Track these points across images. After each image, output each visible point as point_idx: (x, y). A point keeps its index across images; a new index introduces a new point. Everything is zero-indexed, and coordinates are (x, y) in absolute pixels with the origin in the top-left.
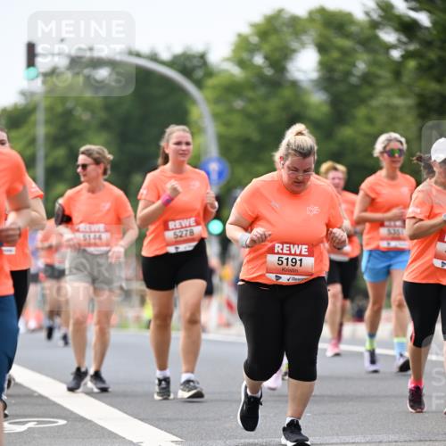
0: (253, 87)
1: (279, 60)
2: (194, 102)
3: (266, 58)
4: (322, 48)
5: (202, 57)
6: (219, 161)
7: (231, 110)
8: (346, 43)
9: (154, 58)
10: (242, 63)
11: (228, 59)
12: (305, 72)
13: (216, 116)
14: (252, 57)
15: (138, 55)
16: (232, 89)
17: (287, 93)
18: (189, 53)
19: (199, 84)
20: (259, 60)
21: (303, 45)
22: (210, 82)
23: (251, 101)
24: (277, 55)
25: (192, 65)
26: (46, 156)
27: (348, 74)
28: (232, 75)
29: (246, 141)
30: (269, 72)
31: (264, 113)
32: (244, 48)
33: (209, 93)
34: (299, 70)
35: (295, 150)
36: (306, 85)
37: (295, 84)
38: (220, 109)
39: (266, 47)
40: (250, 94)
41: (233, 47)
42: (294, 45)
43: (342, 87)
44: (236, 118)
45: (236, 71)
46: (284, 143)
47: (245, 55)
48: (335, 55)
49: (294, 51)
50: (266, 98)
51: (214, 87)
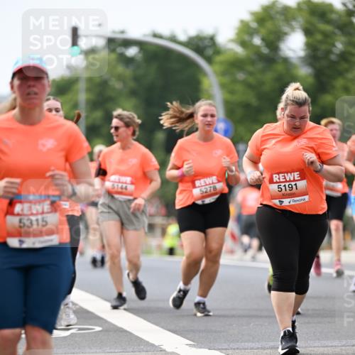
0: (253, 63)
1: (274, 41)
2: (205, 74)
3: (263, 39)
4: (308, 32)
5: (212, 39)
6: (225, 121)
7: (235, 81)
8: (328, 28)
9: (173, 39)
10: (243, 44)
11: (232, 41)
12: (294, 51)
13: (223, 86)
14: (252, 38)
15: (160, 37)
16: (236, 64)
17: (280, 67)
18: (201, 35)
19: (209, 60)
20: (257, 41)
21: (293, 29)
22: (218, 59)
23: (251, 74)
24: (272, 37)
25: (204, 45)
26: (87, 117)
27: (329, 52)
28: (236, 53)
29: (247, 106)
30: (265, 51)
31: (261, 83)
32: (245, 32)
33: (218, 68)
34: (290, 49)
35: (293, 101)
36: (295, 61)
37: (286, 60)
38: (226, 80)
39: (263, 31)
40: (251, 68)
41: (236, 31)
42: (286, 29)
43: (324, 63)
44: (239, 87)
45: (239, 50)
46: (284, 97)
47: (246, 38)
48: (319, 37)
49: (286, 34)
50: (263, 71)
51: (221, 63)
